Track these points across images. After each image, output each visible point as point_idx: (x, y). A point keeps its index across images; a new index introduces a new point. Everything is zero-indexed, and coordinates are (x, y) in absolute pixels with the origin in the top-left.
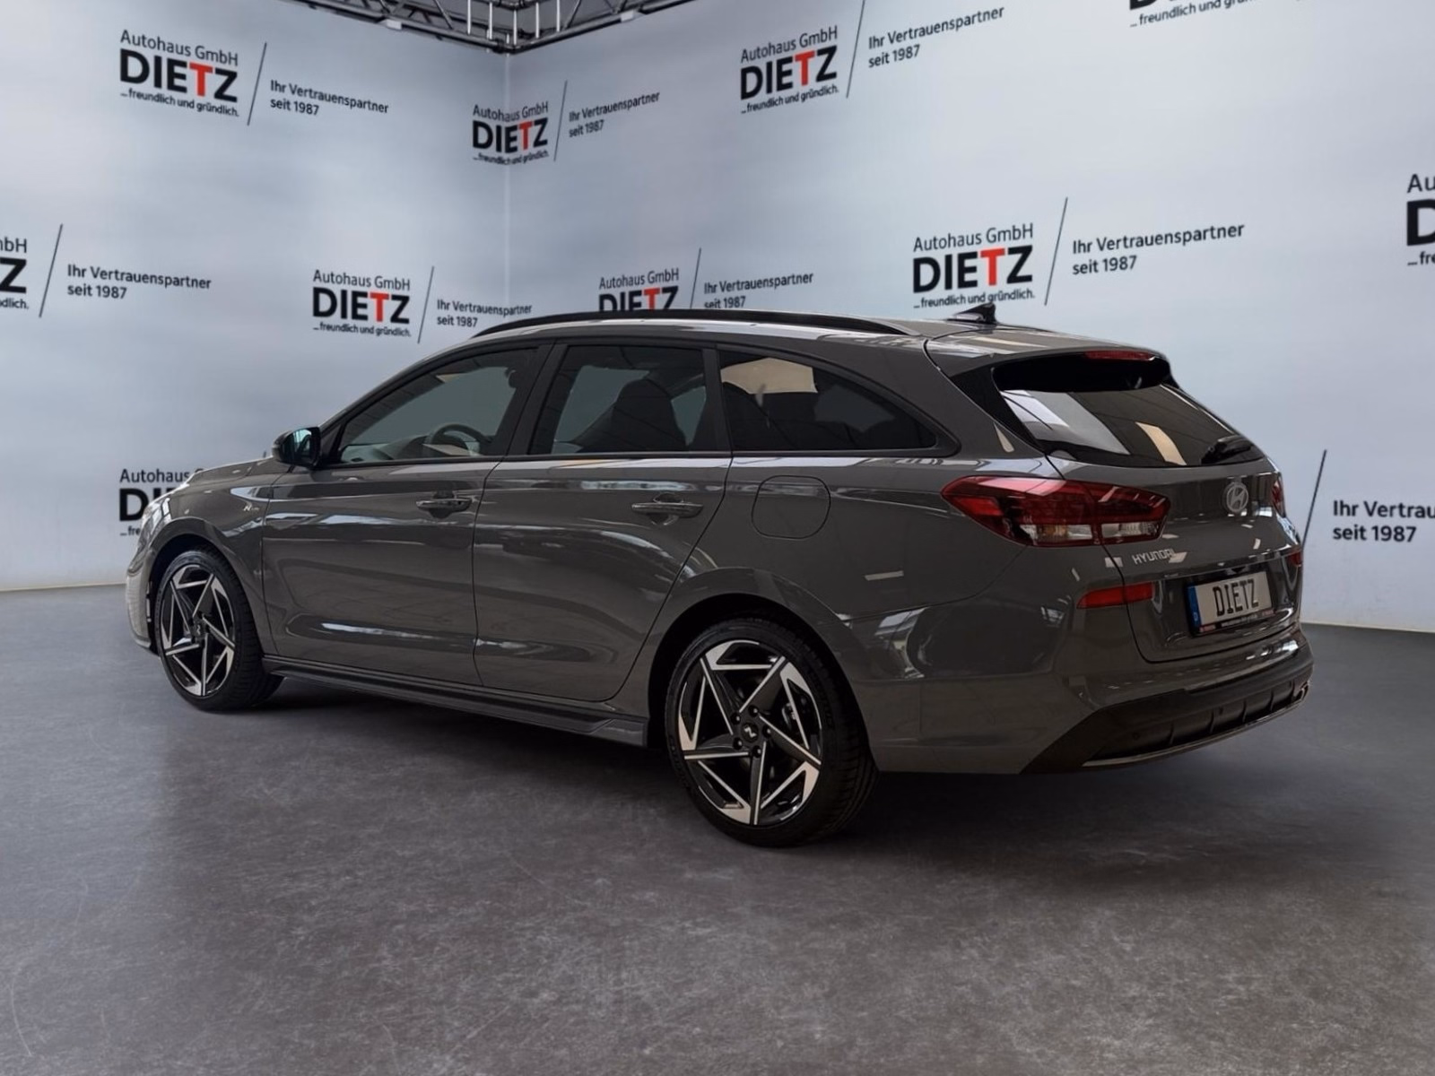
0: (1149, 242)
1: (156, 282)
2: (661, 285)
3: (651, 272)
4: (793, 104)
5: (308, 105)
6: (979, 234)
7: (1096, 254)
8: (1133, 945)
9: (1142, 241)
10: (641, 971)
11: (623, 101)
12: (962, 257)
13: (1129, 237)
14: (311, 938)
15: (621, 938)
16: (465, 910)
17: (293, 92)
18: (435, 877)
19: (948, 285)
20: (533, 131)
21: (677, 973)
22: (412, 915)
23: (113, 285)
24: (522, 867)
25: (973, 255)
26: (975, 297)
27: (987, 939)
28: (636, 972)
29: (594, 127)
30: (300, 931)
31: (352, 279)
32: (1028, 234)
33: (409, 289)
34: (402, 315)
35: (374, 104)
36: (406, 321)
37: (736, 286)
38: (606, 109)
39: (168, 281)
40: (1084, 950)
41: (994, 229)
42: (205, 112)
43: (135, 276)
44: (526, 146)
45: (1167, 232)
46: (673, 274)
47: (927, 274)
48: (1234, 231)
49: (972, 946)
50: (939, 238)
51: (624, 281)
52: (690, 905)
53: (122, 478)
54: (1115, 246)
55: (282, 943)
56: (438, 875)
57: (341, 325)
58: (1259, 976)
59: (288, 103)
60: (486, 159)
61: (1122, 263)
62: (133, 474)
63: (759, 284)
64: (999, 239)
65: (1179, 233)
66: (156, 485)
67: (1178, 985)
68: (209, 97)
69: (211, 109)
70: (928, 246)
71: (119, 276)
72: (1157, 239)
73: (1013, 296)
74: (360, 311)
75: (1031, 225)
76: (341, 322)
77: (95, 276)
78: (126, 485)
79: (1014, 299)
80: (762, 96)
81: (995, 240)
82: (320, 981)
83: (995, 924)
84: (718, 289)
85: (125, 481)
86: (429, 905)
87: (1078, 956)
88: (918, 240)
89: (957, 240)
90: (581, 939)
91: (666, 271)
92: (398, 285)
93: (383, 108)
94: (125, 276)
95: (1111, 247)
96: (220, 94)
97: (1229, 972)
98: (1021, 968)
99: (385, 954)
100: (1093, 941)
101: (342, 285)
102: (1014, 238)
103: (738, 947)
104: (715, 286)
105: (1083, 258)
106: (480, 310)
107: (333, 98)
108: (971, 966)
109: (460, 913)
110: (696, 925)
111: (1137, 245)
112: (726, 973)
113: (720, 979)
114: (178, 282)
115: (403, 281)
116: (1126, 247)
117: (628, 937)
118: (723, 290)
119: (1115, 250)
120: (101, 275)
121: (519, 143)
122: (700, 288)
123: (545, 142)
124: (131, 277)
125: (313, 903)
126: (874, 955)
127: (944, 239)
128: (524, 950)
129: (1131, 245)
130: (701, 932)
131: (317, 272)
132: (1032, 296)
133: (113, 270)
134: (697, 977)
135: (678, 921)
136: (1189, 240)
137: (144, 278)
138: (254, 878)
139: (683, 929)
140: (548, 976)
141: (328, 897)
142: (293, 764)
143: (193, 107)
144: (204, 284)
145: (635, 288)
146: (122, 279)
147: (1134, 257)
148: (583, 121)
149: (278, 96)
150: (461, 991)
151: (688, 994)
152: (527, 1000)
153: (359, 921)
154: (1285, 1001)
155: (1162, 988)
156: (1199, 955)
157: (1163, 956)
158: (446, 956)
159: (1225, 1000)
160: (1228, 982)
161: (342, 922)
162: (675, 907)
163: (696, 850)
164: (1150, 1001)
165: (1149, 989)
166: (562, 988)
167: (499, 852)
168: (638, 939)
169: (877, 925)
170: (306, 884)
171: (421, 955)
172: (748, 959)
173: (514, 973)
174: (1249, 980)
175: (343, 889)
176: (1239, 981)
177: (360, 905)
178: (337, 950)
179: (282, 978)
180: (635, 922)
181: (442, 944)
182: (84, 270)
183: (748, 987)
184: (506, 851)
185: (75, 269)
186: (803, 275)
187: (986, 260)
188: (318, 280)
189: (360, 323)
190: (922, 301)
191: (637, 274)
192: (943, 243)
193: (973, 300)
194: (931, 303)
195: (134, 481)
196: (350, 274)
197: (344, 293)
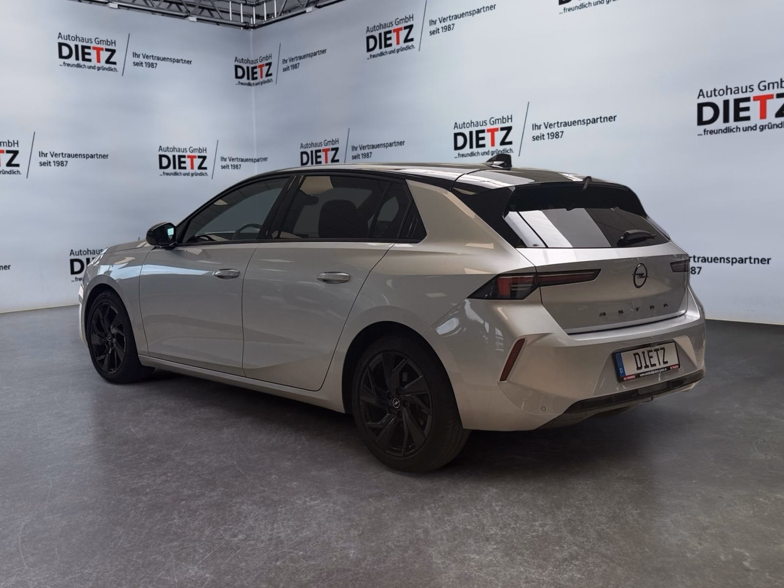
0: (570, 124)
1: (82, 157)
2: (330, 146)
3: (326, 140)
4: (392, 55)
5: (152, 63)
6: (486, 121)
7: (543, 131)
8: (500, 507)
9: (566, 124)
10: (283, 524)
11: (308, 53)
12: (478, 132)
13: (560, 122)
14: (145, 509)
15: (277, 507)
16: (212, 493)
17: (144, 58)
18: (202, 476)
19: (471, 147)
20: (265, 69)
21: (298, 524)
22: (189, 496)
23: (61, 160)
24: (240, 470)
25: (483, 131)
26: (485, 152)
27: (437, 506)
28: (281, 524)
29: (295, 67)
30: (140, 505)
31: (177, 149)
32: (510, 120)
33: (206, 152)
34: (203, 166)
35: (185, 61)
36: (205, 168)
37: (367, 147)
38: (301, 58)
39: (88, 156)
40: (477, 510)
41: (493, 118)
42: (101, 71)
43: (71, 155)
44: (262, 77)
45: (579, 119)
46: (336, 141)
47: (460, 141)
48: (611, 118)
49: (429, 509)
50: (466, 123)
51: (312, 145)
52: (310, 489)
53: (71, 254)
54: (553, 127)
55: (133, 512)
56: (203, 475)
58: (551, 522)
59: (142, 63)
60: (242, 84)
61: (557, 135)
62: (76, 252)
63: (378, 146)
64: (496, 123)
65: (584, 120)
66: (87, 256)
67: (513, 528)
68: (103, 63)
69: (104, 69)
70: (461, 127)
71: (64, 155)
72: (574, 123)
74: (183, 165)
75: (512, 116)
76: (173, 171)
77: (52, 156)
78: (73, 257)
80: (377, 51)
81: (494, 124)
82: (147, 531)
83: (442, 497)
84: (358, 149)
85: (72, 255)
86: (198, 491)
87: (474, 514)
88: (456, 123)
89: (475, 123)
90: (260, 508)
91: (333, 139)
92: (201, 151)
93: (189, 62)
94: (66, 155)
95: (551, 127)
96: (108, 61)
97: (538, 521)
98: (448, 520)
99: (175, 517)
100: (483, 505)
101: (173, 152)
102: (503, 123)
103: (327, 510)
104: (357, 147)
105: (537, 133)
106: (242, 160)
107: (164, 59)
108: (426, 519)
109: (210, 495)
110: (311, 499)
111: (564, 126)
112: (319, 525)
113: (316, 528)
114: (92, 156)
115: (203, 148)
116: (558, 127)
117: (280, 506)
118: (361, 149)
119: (553, 128)
120: (55, 155)
121: (258, 75)
122: (350, 148)
123: (271, 75)
124: (69, 156)
125: (148, 490)
126: (385, 514)
127: (468, 123)
128: (235, 513)
129: (561, 126)
130: (313, 503)
131: (160, 147)
132: (512, 152)
133: (61, 153)
134: (306, 526)
135: (304, 498)
136: (589, 123)
137: (76, 156)
138: (124, 478)
139: (306, 501)
140: (243, 527)
141: (154, 488)
142: (146, 414)
143: (95, 69)
144: (105, 156)
145: (317, 148)
146: (65, 157)
147: (563, 132)
148: (289, 64)
149: (137, 60)
150: (205, 535)
151: (301, 535)
152: (232, 539)
153: (167, 500)
154: (557, 535)
155: (506, 529)
156: (528, 512)
157: (512, 513)
158: (201, 517)
159: (531, 535)
160: (536, 526)
161: (159, 500)
162: (304, 490)
163: (320, 459)
164: (498, 536)
165: (500, 530)
166: (248, 533)
167: (232, 462)
168: (285, 507)
169: (391, 498)
170: (146, 480)
171: (191, 517)
172: (330, 517)
173: (229, 525)
174: (545, 525)
175: (161, 483)
176: (541, 526)
177: (168, 491)
178: (155, 515)
179: (131, 529)
180: (285, 498)
181: (200, 511)
182: (46, 154)
183: (327, 531)
184: (235, 461)
185: (42, 153)
186: (399, 142)
187: (490, 134)
188: (161, 151)
189: (183, 171)
190: (459, 154)
191: (318, 141)
192: (468, 125)
193: (483, 154)
194: (463, 155)
195: (77, 255)
196: (177, 147)
197: (174, 157)
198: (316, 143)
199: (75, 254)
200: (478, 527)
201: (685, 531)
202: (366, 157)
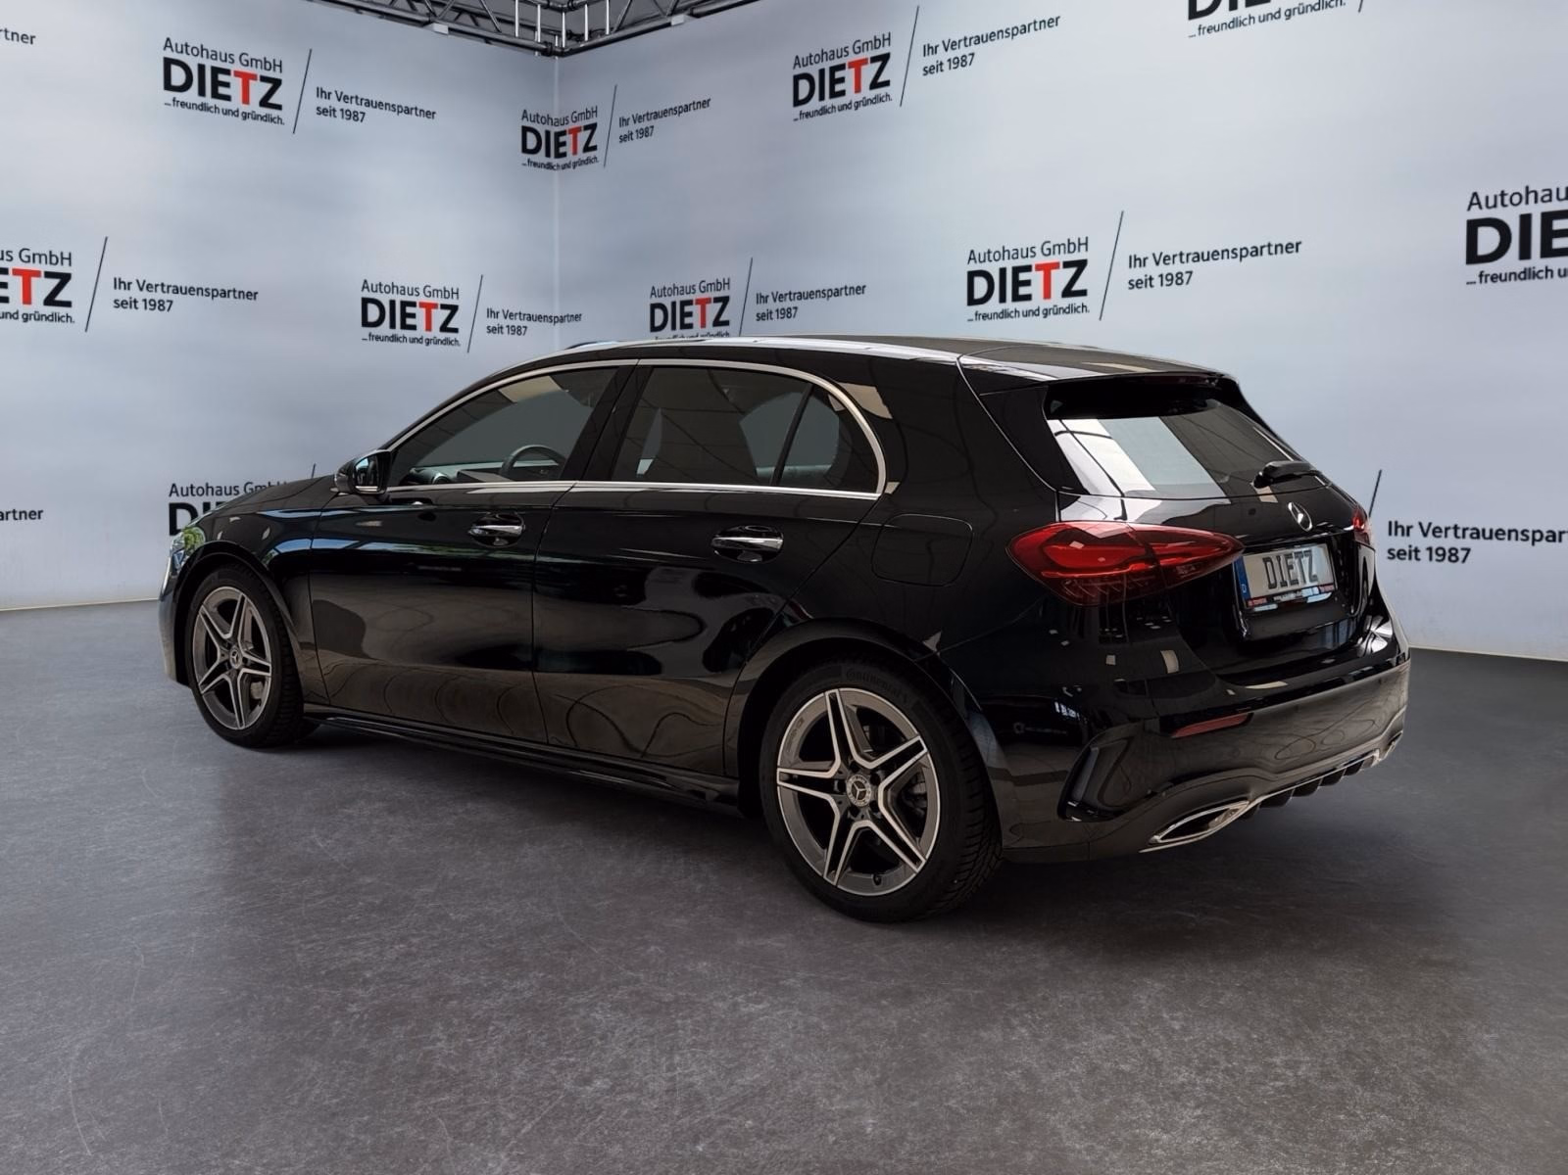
0: (1206, 257)
1: (202, 294)
2: (712, 294)
3: (703, 281)
4: (846, 112)
5: (354, 112)
6: (1034, 247)
7: (1151, 269)
8: (1183, 1023)
9: (1198, 257)
10: (693, 1055)
11: (673, 107)
12: (1017, 270)
13: (1185, 252)
14: (366, 1016)
15: (673, 1016)
16: (519, 983)
17: (339, 99)
19: (1003, 299)
20: (583, 136)
21: (730, 1056)
22: (466, 989)
23: (158, 298)
24: (575, 933)
25: (1028, 269)
26: (1030, 311)
27: (1037, 1016)
28: (689, 1055)
29: (645, 133)
30: (353, 1008)
31: (400, 289)
32: (1083, 248)
33: (458, 298)
34: (451, 325)
35: (421, 111)
36: (455, 330)
37: (787, 297)
38: (656, 115)
39: (215, 293)
40: (1133, 1029)
41: (1049, 242)
42: (250, 121)
43: (181, 288)
44: (575, 152)
45: (1224, 248)
46: (725, 284)
47: (981, 286)
48: (1291, 247)
49: (1023, 1024)
50: (993, 250)
51: (674, 290)
52: (741, 978)
53: (172, 492)
55: (337, 1022)
56: (492, 943)
57: (390, 335)
58: (1307, 1058)
59: (334, 110)
60: (535, 164)
61: (1179, 278)
62: (182, 489)
63: (811, 295)
64: (1054, 253)
65: (1235, 249)
66: (205, 499)
67: (1226, 1071)
68: (254, 106)
69: (256, 117)
70: (982, 259)
71: (165, 289)
72: (1214, 255)
73: (1067, 310)
74: (409, 321)
75: (1087, 238)
76: (390, 332)
77: (141, 289)
78: (175, 499)
79: (1069, 312)
80: (815, 104)
81: (1050, 254)
82: (375, 1067)
83: (1045, 998)
84: (770, 299)
85: (174, 495)
86: (483, 977)
87: (1128, 1036)
88: (972, 252)
89: (1012, 252)
90: (634, 1018)
91: (717, 280)
92: (447, 294)
93: (429, 114)
94: (171, 289)
95: (1167, 262)
96: (264, 102)
97: (1278, 1055)
98: (1072, 1049)
99: (439, 1035)
100: (1143, 1018)
101: (390, 294)
102: (1069, 252)
103: (790, 1025)
104: (767, 296)
105: (1138, 273)
106: (530, 318)
107: (379, 105)
108: (1021, 1048)
109: (514, 986)
110: (748, 1000)
111: (1193, 261)
112: (778, 1056)
113: (772, 1064)
114: (225, 294)
115: (452, 289)
116: (1182, 262)
117: (680, 1014)
118: (775, 301)
119: (1171, 265)
120: (147, 287)
121: (568, 149)
122: (752, 298)
123: (594, 148)
124: (177, 290)
125: (368, 975)
126: (925, 1035)
127: (998, 252)
129: (1187, 261)
130: (754, 1008)
131: (365, 281)
132: (1086, 311)
133: (159, 283)
134: (749, 1061)
135: (730, 996)
136: (1246, 256)
137: (190, 291)
138: (309, 946)
139: (735, 1005)
140: (602, 1061)
141: (383, 969)
142: (347, 811)
143: (238, 116)
144: (251, 295)
145: (686, 297)
146: (168, 292)
147: (1191, 273)
148: (633, 127)
149: (324, 103)
150: (515, 1078)
151: (741, 1081)
152: (581, 1089)
153: (414, 996)
154: (1332, 1087)
155: (1211, 1073)
156: (1248, 1036)
157: (1212, 1036)
158: (500, 1037)
159: (1273, 1087)
160: (1276, 1066)
161: (397, 997)
162: (728, 980)
163: (749, 913)
164: (1198, 1088)
165: (1198, 1074)
166: (616, 1074)
167: (552, 915)
168: (691, 1017)
169: (928, 1000)
170: (360, 953)
171: (476, 1035)
172: (800, 1040)
173: (568, 1056)
174: (1297, 1063)
175: (397, 959)
176: (1287, 1065)
177: (414, 978)
178: (391, 1031)
179: (337, 1063)
180: (687, 996)
181: (496, 1022)
182: (129, 284)
183: (800, 1072)
184: (559, 914)
185: (120, 282)
186: (855, 287)
187: (1041, 274)
188: (366, 290)
189: (409, 334)
190: (976, 315)
191: (687, 283)
192: (997, 255)
193: (1027, 314)
194: (985, 316)
195: (183, 495)
196: (397, 283)
197: (392, 303)
198: (682, 287)
199: (179, 492)
200: (1146, 1068)
202: (786, 318)
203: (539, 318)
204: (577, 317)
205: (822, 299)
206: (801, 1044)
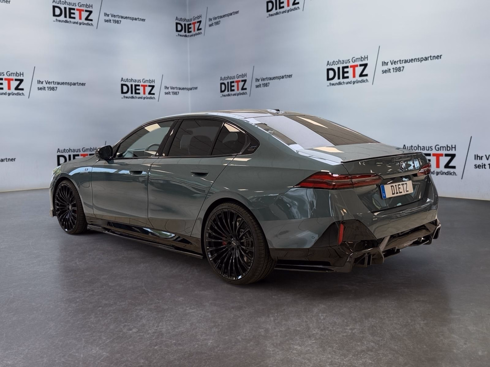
0: (409, 61)
1: (67, 85)
2: (241, 79)
3: (238, 75)
4: (285, 14)
5: (117, 21)
6: (349, 60)
7: (390, 66)
8: (324, 317)
9: (406, 61)
10: (166, 323)
11: (226, 14)
12: (344, 68)
13: (401, 60)
14: (73, 311)
15: (165, 313)
17: (112, 16)
19: (339, 78)
20: (197, 25)
21: (177, 324)
22: (106, 304)
23: (52, 86)
24: (145, 289)
25: (347, 67)
27: (279, 314)
29: (217, 23)
30: (70, 309)
31: (134, 80)
32: (366, 59)
33: (154, 83)
34: (152, 92)
35: (141, 19)
36: (154, 94)
37: (266, 79)
38: (221, 17)
39: (71, 84)
40: (307, 318)
41: (354, 57)
42: (82, 25)
43: (60, 83)
44: (194, 31)
45: (415, 58)
46: (245, 75)
47: (331, 74)
48: (438, 57)
49: (273, 316)
50: (335, 61)
51: (228, 78)
52: (191, 302)
53: (58, 151)
55: (64, 313)
56: (119, 291)
57: (131, 96)
58: (359, 327)
59: (110, 20)
61: (399, 69)
62: (61, 150)
63: (274, 78)
64: (356, 61)
65: (419, 58)
66: (69, 153)
67: (330, 331)
68: (83, 20)
69: (84, 24)
70: (332, 64)
71: (55, 83)
72: (411, 60)
73: (361, 82)
74: (138, 91)
75: (367, 56)
76: (131, 95)
77: (47, 84)
78: (59, 154)
79: (362, 82)
80: (274, 11)
81: (355, 62)
82: (70, 325)
83: (284, 309)
84: (260, 80)
85: (59, 152)
86: (112, 301)
87: (304, 320)
88: (328, 62)
89: (342, 62)
90: (153, 313)
91: (242, 74)
92: (151, 82)
93: (143, 20)
94: (56, 83)
95: (395, 63)
96: (87, 19)
97: (349, 326)
98: (284, 324)
99: (92, 317)
100: (312, 315)
101: (131, 82)
102: (361, 61)
103: (200, 316)
105: (385, 68)
106: (180, 89)
107: (126, 18)
108: (268, 323)
109: (120, 304)
110: (190, 309)
111: (404, 63)
112: (192, 324)
113: (189, 326)
114: (74, 84)
115: (152, 80)
116: (400, 63)
117: (167, 312)
118: (262, 81)
119: (397, 65)
120: (49, 83)
121: (192, 30)
122: (254, 80)
123: (201, 29)
124: (58, 83)
125: (78, 300)
126: (240, 319)
127: (337, 61)
128: (134, 316)
129: (402, 63)
130: (191, 311)
131: (122, 78)
132: (368, 82)
133: (53, 81)
134: (182, 325)
135: (185, 307)
136: (423, 61)
137: (63, 83)
138: (63, 292)
139: (186, 310)
140: (138, 324)
141: (83, 299)
143: (78, 24)
144: (83, 84)
145: (232, 80)
147: (403, 67)
148: (213, 21)
149: (107, 18)
150: (110, 328)
151: (176, 330)
152: (128, 331)
153: (89, 306)
154: (361, 336)
155: (324, 331)
156: (343, 321)
157: (332, 320)
158: (110, 317)
159: (342, 335)
160: (347, 329)
161: (84, 306)
162: (187, 303)
163: (203, 284)
164: (318, 335)
165: (320, 331)
166: (140, 328)
167: (141, 284)
168: (170, 313)
169: (247, 309)
170: (78, 294)
171: (103, 317)
173: (128, 323)
174: (354, 329)
175: (88, 296)
176: (351, 329)
178: (78, 315)
179: (60, 324)
180: (172, 307)
181: (110, 314)
182: (43, 82)
183: (196, 328)
184: (143, 284)
185: (40, 81)
186: (289, 75)
187: (352, 69)
188: (122, 81)
189: (138, 96)
190: (330, 84)
191: (232, 75)
192: (337, 63)
193: (347, 83)
194: (333, 84)
195: (62, 152)
196: (134, 79)
197: (132, 85)
198: (231, 77)
199: (60, 151)
201: (456, 335)
202: (266, 87)
203: (183, 89)
204: (196, 88)
205: (278, 80)
206: (200, 321)
